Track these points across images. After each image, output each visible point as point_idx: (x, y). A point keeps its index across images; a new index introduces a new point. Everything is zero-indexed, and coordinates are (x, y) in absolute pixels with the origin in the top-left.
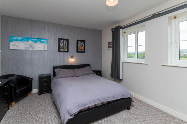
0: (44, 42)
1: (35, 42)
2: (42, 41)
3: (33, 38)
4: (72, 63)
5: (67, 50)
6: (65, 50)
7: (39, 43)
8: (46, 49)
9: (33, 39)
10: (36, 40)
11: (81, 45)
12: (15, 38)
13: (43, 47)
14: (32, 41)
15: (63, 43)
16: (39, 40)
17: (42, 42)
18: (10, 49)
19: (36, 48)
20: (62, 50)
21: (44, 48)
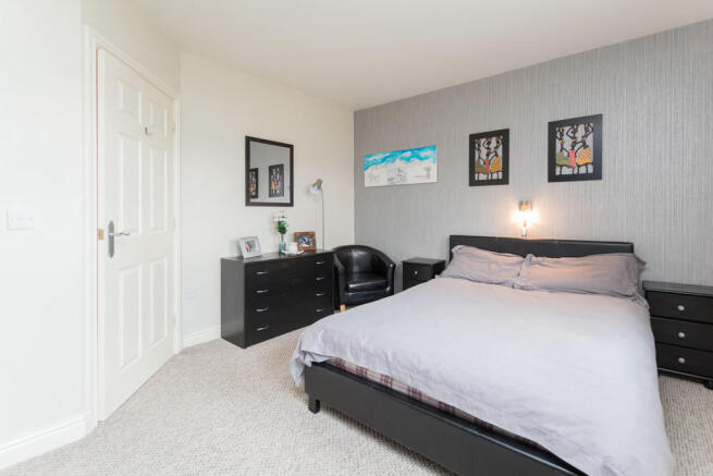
0: (426, 158)
1: (408, 160)
2: (423, 154)
3: (404, 152)
4: (524, 229)
5: (500, 177)
6: (495, 176)
7: (417, 161)
8: (434, 179)
9: (404, 155)
10: (409, 154)
11: (575, 143)
12: (371, 159)
13: (425, 173)
14: (402, 159)
15: (488, 148)
16: (416, 152)
17: (421, 159)
18: (366, 185)
19: (411, 180)
20: (483, 177)
21: (428, 176)
